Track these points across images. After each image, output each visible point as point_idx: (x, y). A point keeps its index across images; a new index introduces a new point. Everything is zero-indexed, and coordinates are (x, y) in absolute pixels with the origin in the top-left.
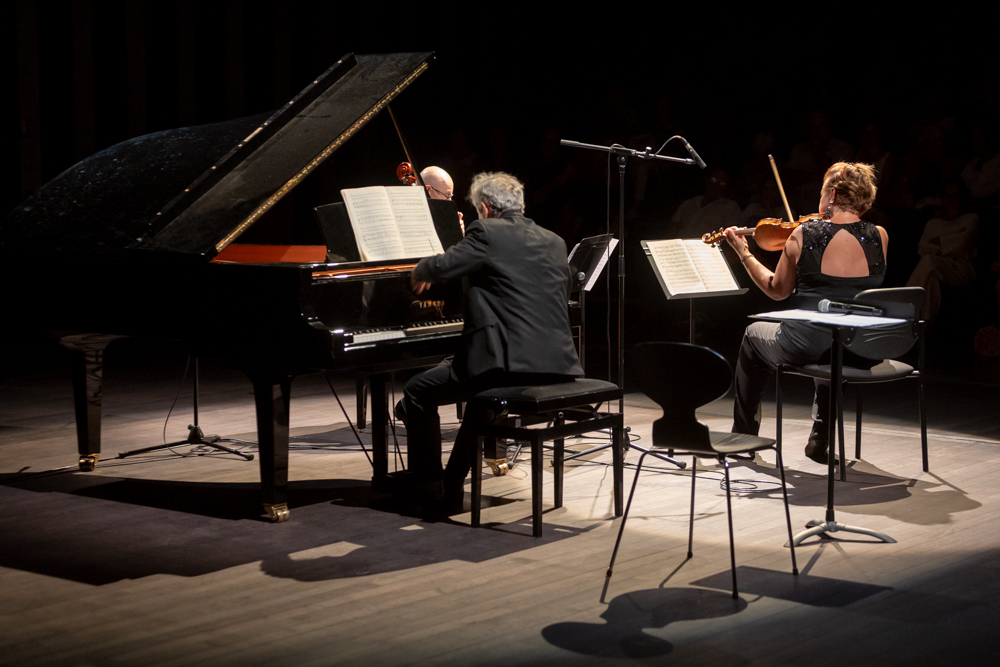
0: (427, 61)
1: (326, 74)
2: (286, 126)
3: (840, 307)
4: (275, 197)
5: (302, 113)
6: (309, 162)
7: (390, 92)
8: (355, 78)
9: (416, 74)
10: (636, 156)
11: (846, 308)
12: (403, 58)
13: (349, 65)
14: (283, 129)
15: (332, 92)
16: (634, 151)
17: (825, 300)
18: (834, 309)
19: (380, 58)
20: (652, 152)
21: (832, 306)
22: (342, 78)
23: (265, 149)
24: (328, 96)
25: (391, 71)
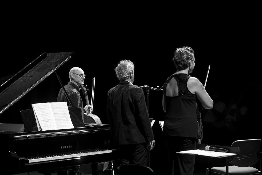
0: (71, 55)
1: (35, 60)
2: (18, 80)
3: (213, 148)
4: (7, 107)
5: (25, 75)
6: (22, 94)
7: (55, 67)
8: (45, 62)
9: (66, 60)
10: (153, 89)
11: (215, 149)
12: (63, 54)
13: (45, 56)
14: (16, 81)
15: (37, 67)
16: (152, 88)
17: (208, 146)
18: (211, 149)
19: (55, 54)
20: (159, 88)
21: (210, 148)
22: (41, 62)
23: (8, 89)
24: (35, 68)
25: (58, 59)
